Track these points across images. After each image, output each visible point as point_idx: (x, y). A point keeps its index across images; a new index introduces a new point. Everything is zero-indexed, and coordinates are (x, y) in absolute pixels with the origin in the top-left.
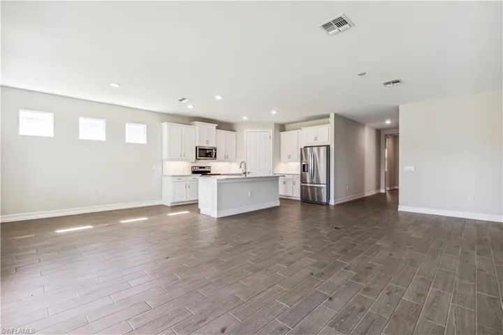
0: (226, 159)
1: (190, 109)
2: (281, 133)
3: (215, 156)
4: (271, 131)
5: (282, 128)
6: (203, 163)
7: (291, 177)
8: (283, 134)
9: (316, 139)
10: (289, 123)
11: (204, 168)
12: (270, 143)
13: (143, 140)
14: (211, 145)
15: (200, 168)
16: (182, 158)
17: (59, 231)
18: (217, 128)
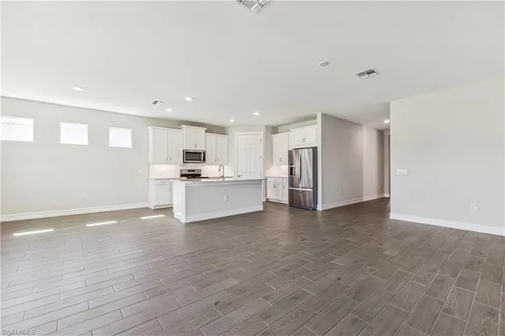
0: (216, 162)
1: (169, 112)
2: (273, 135)
3: (204, 159)
4: (261, 135)
5: (274, 130)
6: (192, 166)
7: (281, 180)
8: (275, 136)
9: (304, 140)
10: (282, 125)
11: (193, 171)
12: (261, 146)
13: (128, 144)
14: (199, 148)
15: (189, 171)
16: (168, 161)
17: (16, 235)
18: (206, 131)
